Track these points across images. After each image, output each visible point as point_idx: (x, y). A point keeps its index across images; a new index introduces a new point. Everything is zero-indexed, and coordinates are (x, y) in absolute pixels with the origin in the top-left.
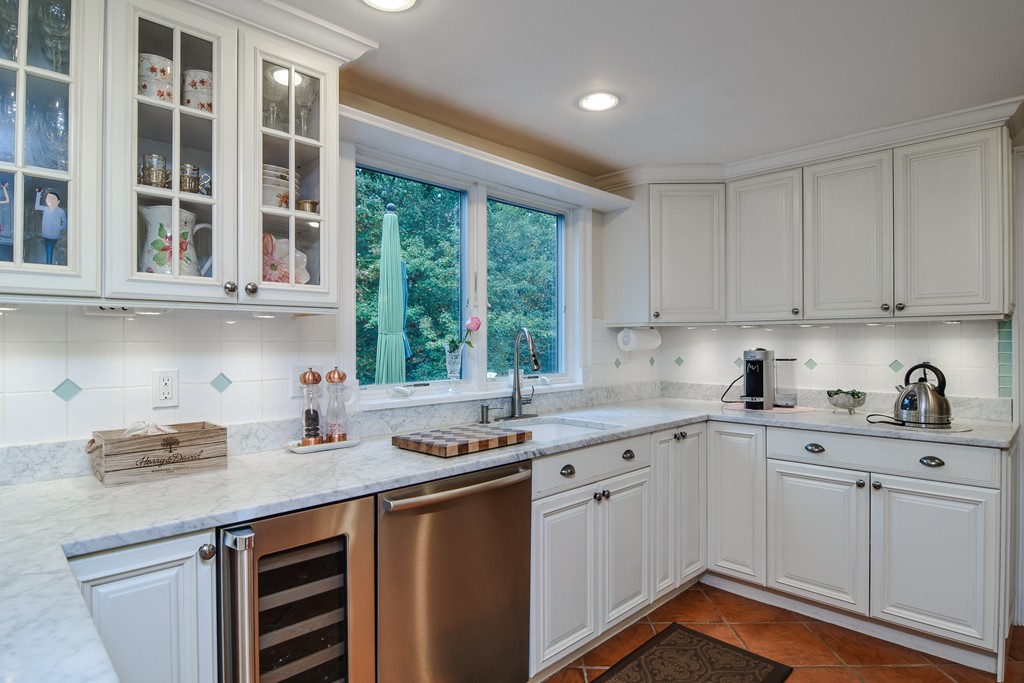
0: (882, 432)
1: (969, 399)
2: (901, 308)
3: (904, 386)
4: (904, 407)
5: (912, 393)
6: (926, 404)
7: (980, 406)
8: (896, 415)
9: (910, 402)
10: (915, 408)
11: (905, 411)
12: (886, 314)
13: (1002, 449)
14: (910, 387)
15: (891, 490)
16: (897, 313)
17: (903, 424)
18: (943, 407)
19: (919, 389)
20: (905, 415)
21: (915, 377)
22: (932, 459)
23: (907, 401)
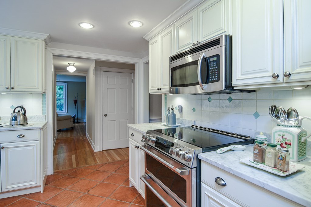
0: (4, 129)
1: (34, 116)
2: (13, 88)
3: (13, 113)
4: (12, 120)
5: (15, 116)
6: (20, 118)
7: (38, 117)
8: (10, 123)
9: (15, 119)
10: (16, 120)
11: (13, 122)
12: (7, 90)
13: (40, 129)
14: (15, 114)
15: (7, 148)
16: (12, 90)
17: (12, 126)
18: (25, 119)
19: (18, 114)
20: (13, 123)
21: (16, 111)
22: (21, 135)
23: (14, 118)
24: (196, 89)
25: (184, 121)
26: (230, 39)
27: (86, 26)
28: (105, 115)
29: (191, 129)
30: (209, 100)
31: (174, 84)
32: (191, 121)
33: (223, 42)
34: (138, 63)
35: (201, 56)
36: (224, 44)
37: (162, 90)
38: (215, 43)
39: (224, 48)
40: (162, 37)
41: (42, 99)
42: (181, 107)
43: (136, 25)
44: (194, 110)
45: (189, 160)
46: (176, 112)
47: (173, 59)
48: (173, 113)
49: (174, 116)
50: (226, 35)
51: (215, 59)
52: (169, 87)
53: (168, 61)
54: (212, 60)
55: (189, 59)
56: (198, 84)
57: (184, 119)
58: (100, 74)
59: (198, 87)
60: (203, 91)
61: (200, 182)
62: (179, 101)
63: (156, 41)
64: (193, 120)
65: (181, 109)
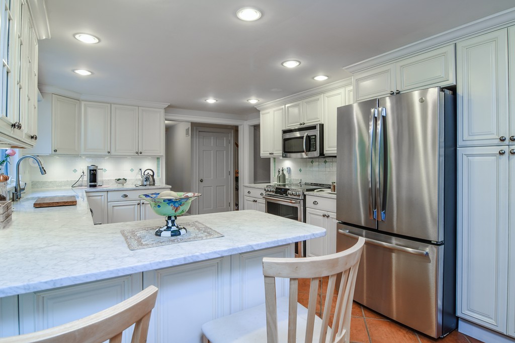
2: (141, 153)
5: (147, 177)
9: (146, 180)
10: (148, 181)
12: (137, 154)
15: (146, 204)
16: (140, 155)
17: (146, 186)
18: (154, 181)
24: (302, 155)
25: (292, 180)
26: (322, 126)
27: (211, 101)
28: (201, 181)
29: (298, 186)
30: (312, 162)
31: (286, 150)
32: (298, 180)
33: (318, 127)
34: (242, 126)
35: (305, 134)
36: (319, 129)
37: (274, 155)
38: (314, 127)
39: (319, 131)
40: (274, 111)
41: (156, 163)
42: (290, 168)
43: (253, 101)
44: (300, 170)
45: (299, 196)
46: (285, 172)
47: (285, 132)
48: (283, 173)
49: (284, 175)
50: (320, 124)
51: (314, 137)
52: (281, 152)
53: (281, 133)
54: (312, 137)
55: (298, 134)
56: (303, 152)
57: (292, 178)
58: (196, 135)
59: (303, 154)
60: (307, 157)
61: (306, 208)
62: (287, 164)
63: (269, 113)
64: (300, 179)
65: (289, 170)
